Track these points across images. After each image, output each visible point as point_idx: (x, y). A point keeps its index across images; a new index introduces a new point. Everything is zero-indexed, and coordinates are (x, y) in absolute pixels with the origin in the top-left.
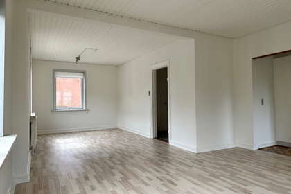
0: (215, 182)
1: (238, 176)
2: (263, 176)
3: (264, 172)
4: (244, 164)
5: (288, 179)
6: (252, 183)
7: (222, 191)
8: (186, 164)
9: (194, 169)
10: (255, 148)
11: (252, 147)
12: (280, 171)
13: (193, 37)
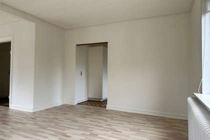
0: (43, 132)
1: (60, 124)
2: (76, 122)
3: (78, 119)
4: (66, 116)
5: (90, 121)
6: (69, 128)
7: (46, 137)
8: (21, 123)
9: (28, 125)
10: (75, 103)
11: (74, 103)
12: (87, 116)
13: (33, 22)
